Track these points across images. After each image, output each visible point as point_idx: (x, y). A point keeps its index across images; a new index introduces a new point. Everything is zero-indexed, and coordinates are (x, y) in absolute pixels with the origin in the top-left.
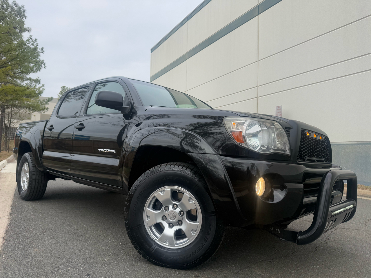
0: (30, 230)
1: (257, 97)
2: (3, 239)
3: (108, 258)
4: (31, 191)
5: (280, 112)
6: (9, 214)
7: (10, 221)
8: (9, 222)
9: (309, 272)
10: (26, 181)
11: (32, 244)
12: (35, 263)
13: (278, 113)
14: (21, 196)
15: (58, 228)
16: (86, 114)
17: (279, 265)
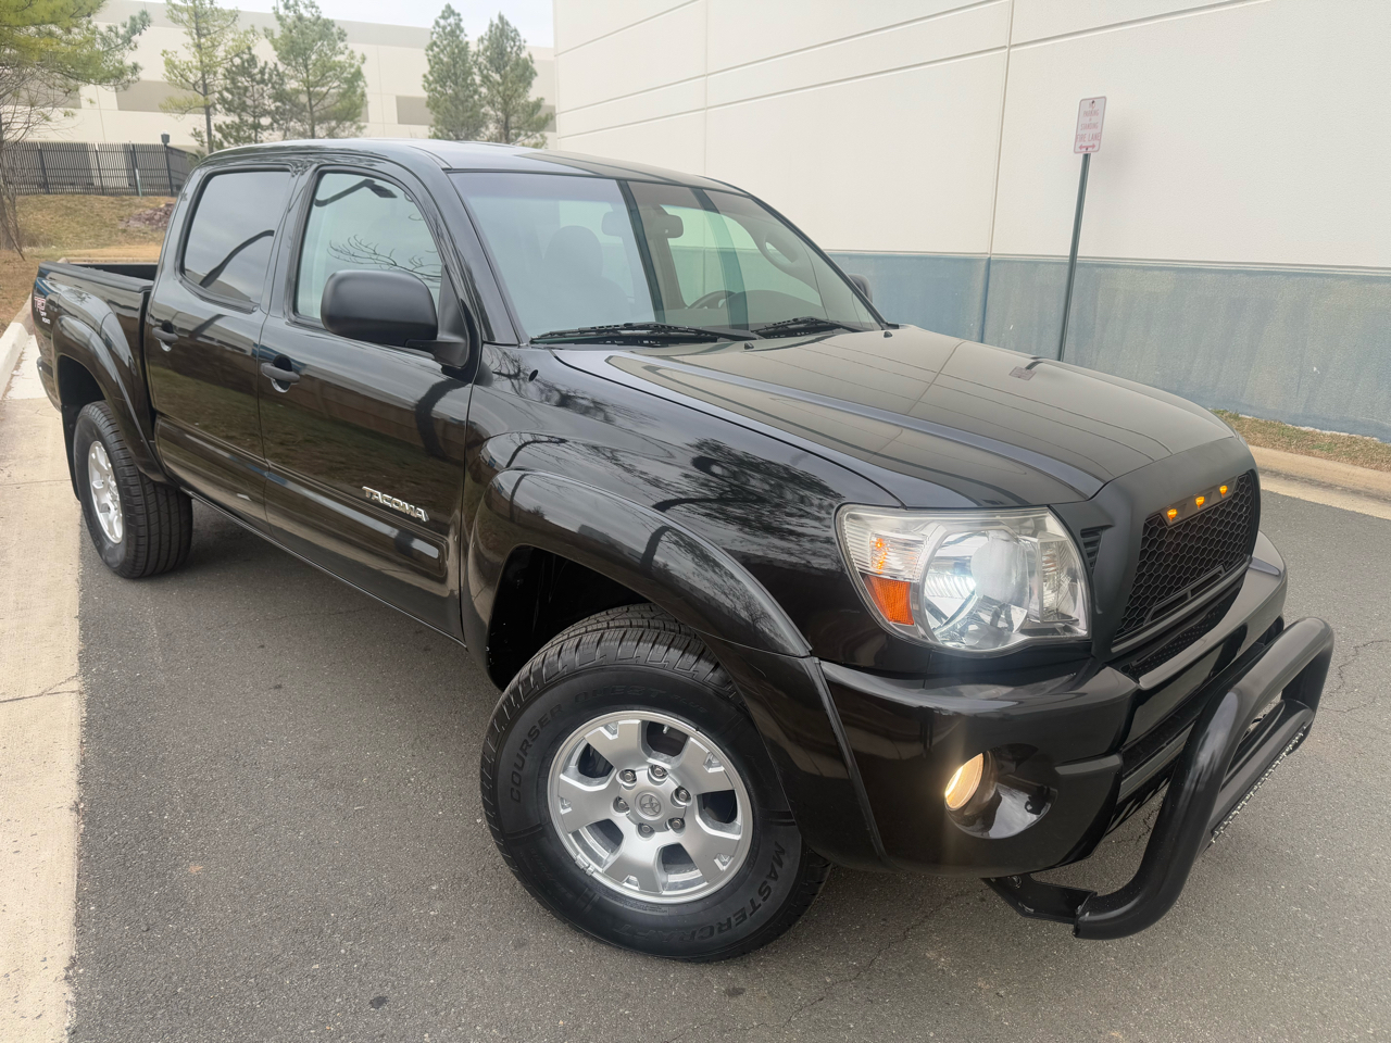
0: (163, 759)
1: (1005, 47)
2: (78, 812)
3: (438, 905)
4: (137, 545)
5: (1095, 126)
6: (75, 669)
7: (89, 704)
8: (85, 715)
9: (1107, 953)
10: (112, 507)
11: (180, 838)
12: (201, 939)
13: (1088, 127)
14: (107, 563)
15: (258, 742)
16: (295, 310)
17: (1011, 917)
